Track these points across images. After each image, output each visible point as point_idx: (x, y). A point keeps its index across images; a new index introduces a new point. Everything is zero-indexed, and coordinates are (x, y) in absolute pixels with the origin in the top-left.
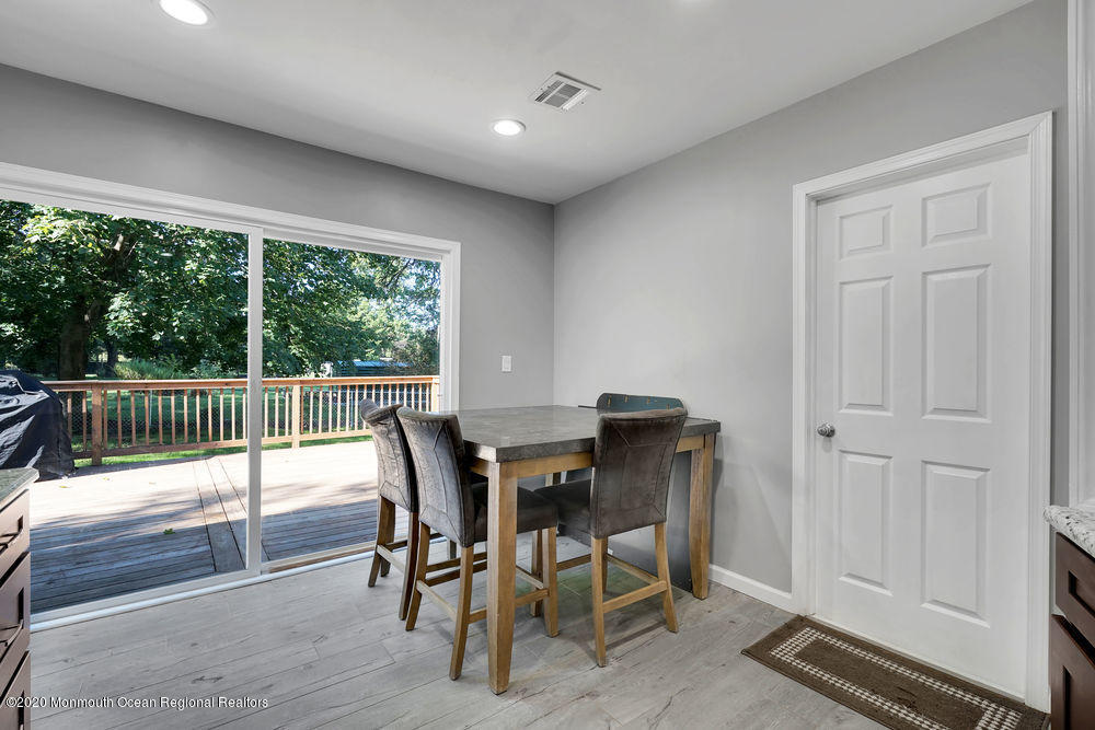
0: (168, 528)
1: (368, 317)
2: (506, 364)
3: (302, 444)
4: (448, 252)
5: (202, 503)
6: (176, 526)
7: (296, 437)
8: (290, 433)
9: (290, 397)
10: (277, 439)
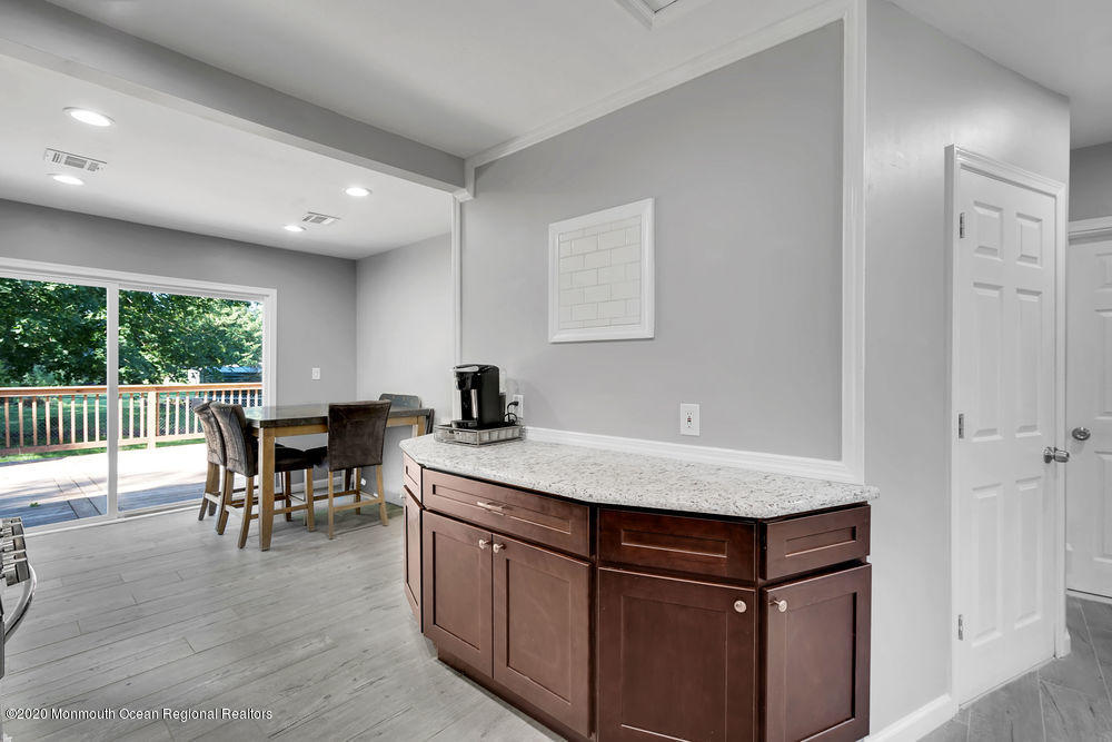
0: (34, 502)
1: (245, 318)
2: (316, 374)
3: (159, 445)
4: (267, 296)
5: (61, 489)
6: (40, 502)
7: (152, 438)
8: (145, 435)
9: (146, 404)
10: (132, 440)
